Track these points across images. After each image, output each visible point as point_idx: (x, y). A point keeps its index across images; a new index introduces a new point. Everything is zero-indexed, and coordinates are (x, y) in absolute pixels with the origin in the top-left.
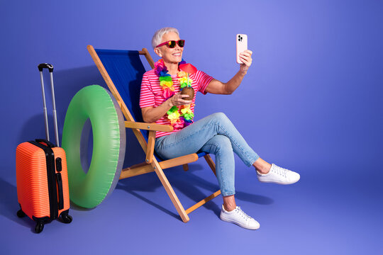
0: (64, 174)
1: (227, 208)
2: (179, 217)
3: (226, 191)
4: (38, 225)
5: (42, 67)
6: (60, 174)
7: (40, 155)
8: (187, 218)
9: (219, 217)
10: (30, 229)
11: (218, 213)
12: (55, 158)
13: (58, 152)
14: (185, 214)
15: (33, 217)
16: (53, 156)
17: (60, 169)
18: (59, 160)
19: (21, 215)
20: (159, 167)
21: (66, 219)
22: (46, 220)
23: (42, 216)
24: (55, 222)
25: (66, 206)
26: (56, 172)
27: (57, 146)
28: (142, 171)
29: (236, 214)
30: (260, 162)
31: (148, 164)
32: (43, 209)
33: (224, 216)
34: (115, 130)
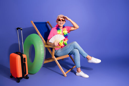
0: (26, 63)
1: (78, 72)
2: (63, 75)
3: (78, 66)
4: (18, 80)
5: (18, 29)
7: (19, 57)
8: (66, 75)
9: (76, 75)
10: (15, 81)
11: (75, 73)
13: (24, 56)
14: (65, 74)
15: (17, 77)
18: (25, 58)
19: (12, 77)
20: (56, 59)
21: (27, 78)
22: (21, 78)
23: (19, 77)
24: (23, 79)
25: (27, 73)
26: (24, 62)
27: (23, 54)
28: (51, 61)
29: (81, 73)
30: (89, 56)
31: (52, 59)
32: (20, 75)
33: (77, 74)
34: (42, 48)
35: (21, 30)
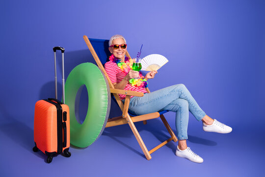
0: (68, 122)
1: (181, 148)
2: (144, 156)
4: (49, 157)
5: (55, 49)
6: (65, 123)
7: (53, 109)
8: (150, 157)
10: (43, 160)
12: (63, 111)
13: (65, 108)
14: (148, 154)
15: (46, 152)
16: (62, 110)
17: (65, 119)
18: (65, 113)
19: (36, 150)
20: (131, 121)
21: (67, 154)
22: (54, 154)
23: (51, 151)
24: (60, 156)
25: (68, 146)
26: (63, 121)
27: (63, 103)
28: (121, 123)
29: (187, 152)
31: (123, 118)
32: (53, 147)
35: (63, 51)
